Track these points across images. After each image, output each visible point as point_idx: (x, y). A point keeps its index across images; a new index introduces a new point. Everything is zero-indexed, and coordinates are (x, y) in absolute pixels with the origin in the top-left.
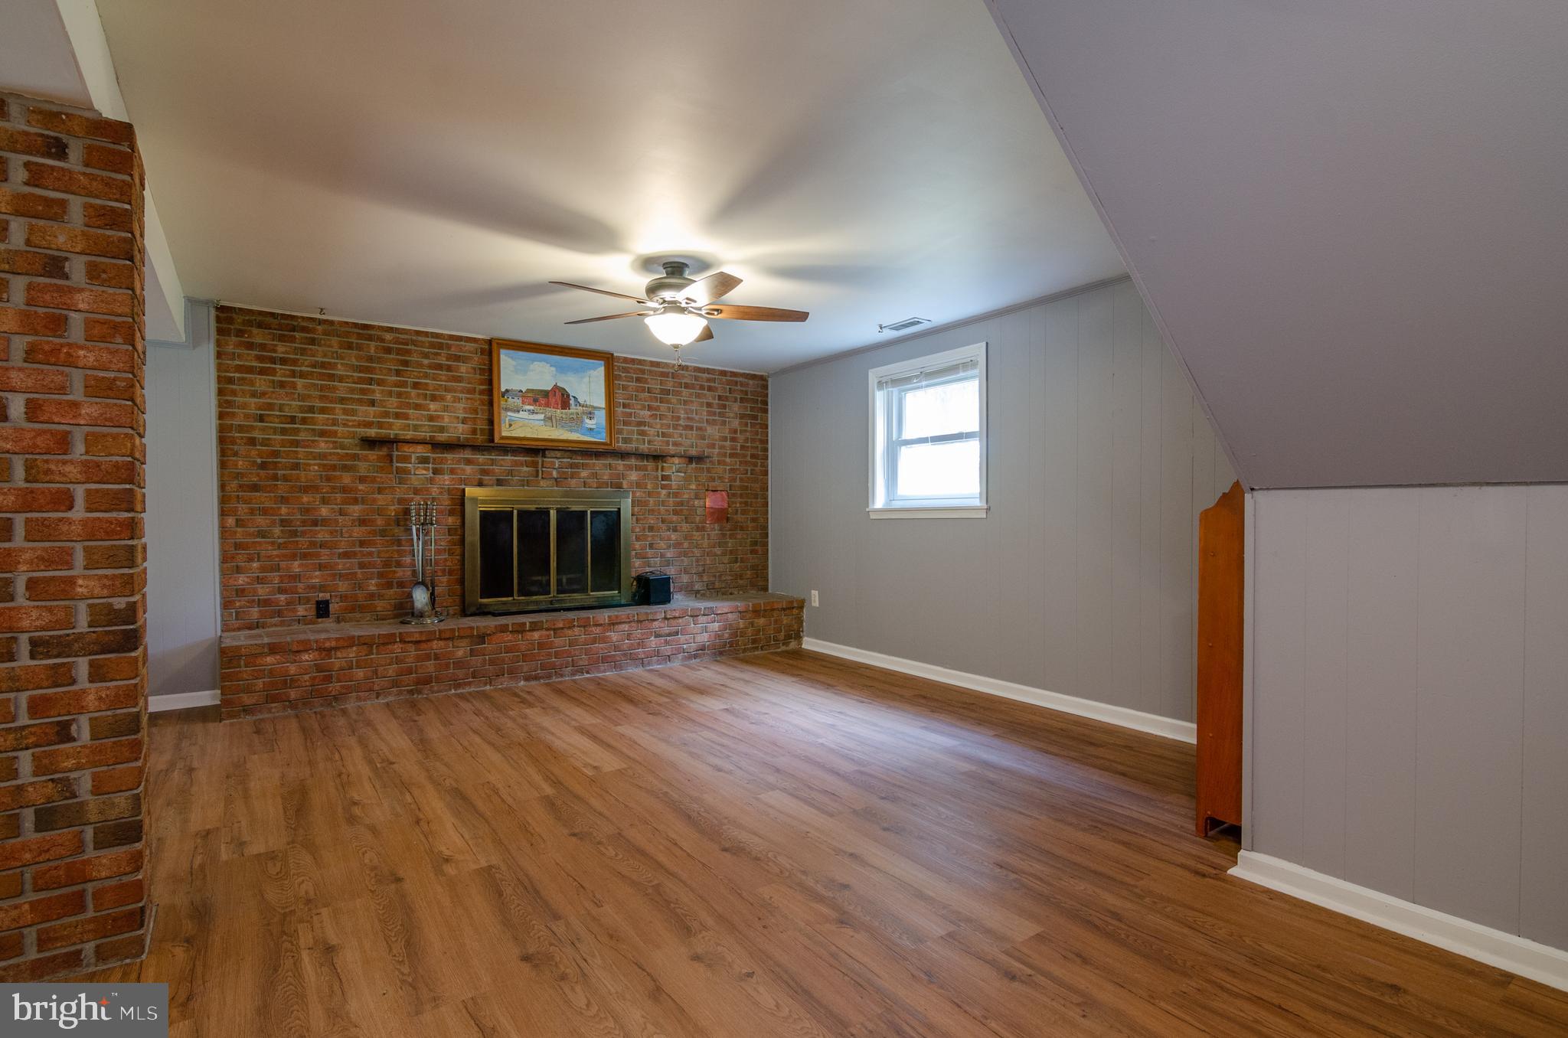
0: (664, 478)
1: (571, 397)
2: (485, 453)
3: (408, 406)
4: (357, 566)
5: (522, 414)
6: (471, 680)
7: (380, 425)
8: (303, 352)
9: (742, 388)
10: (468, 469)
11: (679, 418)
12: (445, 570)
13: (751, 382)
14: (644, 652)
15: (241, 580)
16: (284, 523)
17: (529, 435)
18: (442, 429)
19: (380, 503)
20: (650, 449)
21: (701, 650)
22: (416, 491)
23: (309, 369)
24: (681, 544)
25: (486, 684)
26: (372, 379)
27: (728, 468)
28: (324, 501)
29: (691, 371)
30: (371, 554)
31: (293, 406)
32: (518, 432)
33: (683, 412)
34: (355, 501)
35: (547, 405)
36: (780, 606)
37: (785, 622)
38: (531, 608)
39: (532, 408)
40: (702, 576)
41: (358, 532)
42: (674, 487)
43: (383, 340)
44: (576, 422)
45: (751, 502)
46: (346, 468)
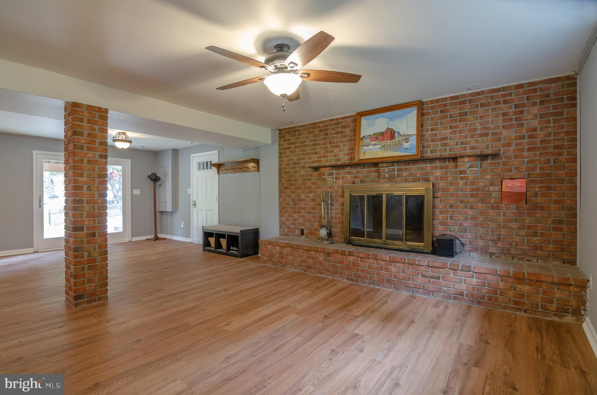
0: (461, 172)
1: (396, 132)
2: (355, 168)
3: (327, 152)
4: (312, 217)
5: (371, 147)
6: (325, 272)
7: (319, 162)
8: (298, 139)
9: (542, 93)
10: (349, 176)
11: (476, 129)
12: (340, 221)
13: (553, 85)
14: (413, 284)
15: (284, 219)
16: (293, 200)
17: (373, 157)
18: (339, 160)
19: (319, 193)
20: (450, 154)
21: (460, 295)
22: (330, 188)
23: (299, 144)
24: (477, 218)
25: (330, 276)
26: (316, 143)
27: (526, 160)
28: (303, 193)
29: (486, 94)
30: (315, 213)
31: (295, 159)
32: (368, 156)
33: (478, 125)
34: (311, 192)
35: (383, 140)
36: (550, 280)
37: (557, 296)
38: (372, 245)
39: (375, 142)
40: (497, 243)
41: (312, 204)
42: (470, 178)
43: (319, 127)
44: (399, 145)
45: (554, 187)
46: (309, 180)
